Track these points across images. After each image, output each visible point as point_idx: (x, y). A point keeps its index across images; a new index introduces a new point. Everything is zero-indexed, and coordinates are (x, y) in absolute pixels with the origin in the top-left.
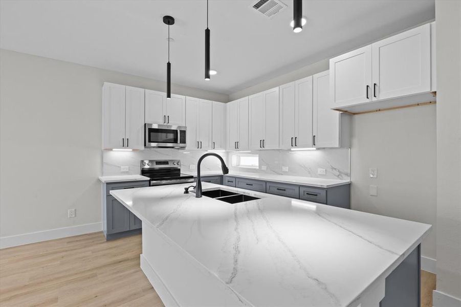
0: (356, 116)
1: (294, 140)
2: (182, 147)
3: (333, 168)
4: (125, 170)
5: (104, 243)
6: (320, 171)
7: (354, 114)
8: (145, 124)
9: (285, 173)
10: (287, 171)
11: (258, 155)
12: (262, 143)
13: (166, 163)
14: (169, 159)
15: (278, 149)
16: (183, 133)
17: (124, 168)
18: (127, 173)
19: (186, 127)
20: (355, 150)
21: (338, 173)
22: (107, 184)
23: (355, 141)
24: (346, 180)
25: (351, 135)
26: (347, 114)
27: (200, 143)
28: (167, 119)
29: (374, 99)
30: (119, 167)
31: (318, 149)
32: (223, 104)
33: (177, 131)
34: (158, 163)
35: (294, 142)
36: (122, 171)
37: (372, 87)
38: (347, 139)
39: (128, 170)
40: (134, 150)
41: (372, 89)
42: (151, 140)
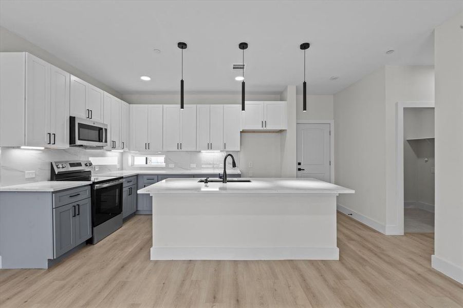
1: (210, 145)
4: (31, 176)
9: (193, 168)
11: (165, 156)
12: (180, 146)
13: (79, 164)
15: (195, 150)
16: (106, 129)
17: (29, 173)
18: (32, 180)
19: (107, 125)
20: (242, 153)
27: (114, 143)
28: (90, 113)
29: (265, 128)
30: (23, 172)
33: (101, 128)
34: (72, 165)
39: (34, 176)
41: (264, 123)
42: (81, 138)
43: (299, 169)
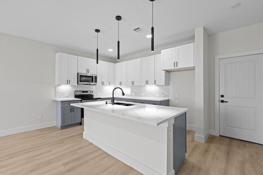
0: (171, 73)
1: (147, 82)
2: (95, 84)
3: (162, 94)
5: (59, 130)
6: (158, 95)
7: (170, 72)
8: (78, 73)
9: (143, 96)
10: (144, 95)
11: (130, 88)
12: (133, 83)
13: (87, 92)
14: (89, 90)
15: (140, 85)
16: (96, 77)
17: (66, 95)
18: (68, 97)
19: (97, 75)
20: (171, 87)
21: (164, 96)
22: (61, 102)
23: (171, 83)
24: (167, 98)
25: (169, 80)
26: (168, 72)
27: (103, 82)
28: (88, 71)
29: (177, 68)
30: (64, 94)
31: (157, 86)
32: (114, 64)
33: (93, 76)
34: (83, 92)
35: (147, 83)
36: (65, 96)
37: (176, 63)
38: (168, 82)
40: (71, 86)
41: (176, 64)
42: (81, 81)
43: (222, 101)
